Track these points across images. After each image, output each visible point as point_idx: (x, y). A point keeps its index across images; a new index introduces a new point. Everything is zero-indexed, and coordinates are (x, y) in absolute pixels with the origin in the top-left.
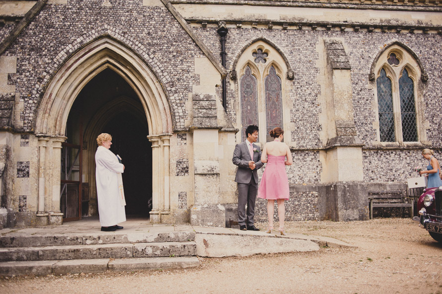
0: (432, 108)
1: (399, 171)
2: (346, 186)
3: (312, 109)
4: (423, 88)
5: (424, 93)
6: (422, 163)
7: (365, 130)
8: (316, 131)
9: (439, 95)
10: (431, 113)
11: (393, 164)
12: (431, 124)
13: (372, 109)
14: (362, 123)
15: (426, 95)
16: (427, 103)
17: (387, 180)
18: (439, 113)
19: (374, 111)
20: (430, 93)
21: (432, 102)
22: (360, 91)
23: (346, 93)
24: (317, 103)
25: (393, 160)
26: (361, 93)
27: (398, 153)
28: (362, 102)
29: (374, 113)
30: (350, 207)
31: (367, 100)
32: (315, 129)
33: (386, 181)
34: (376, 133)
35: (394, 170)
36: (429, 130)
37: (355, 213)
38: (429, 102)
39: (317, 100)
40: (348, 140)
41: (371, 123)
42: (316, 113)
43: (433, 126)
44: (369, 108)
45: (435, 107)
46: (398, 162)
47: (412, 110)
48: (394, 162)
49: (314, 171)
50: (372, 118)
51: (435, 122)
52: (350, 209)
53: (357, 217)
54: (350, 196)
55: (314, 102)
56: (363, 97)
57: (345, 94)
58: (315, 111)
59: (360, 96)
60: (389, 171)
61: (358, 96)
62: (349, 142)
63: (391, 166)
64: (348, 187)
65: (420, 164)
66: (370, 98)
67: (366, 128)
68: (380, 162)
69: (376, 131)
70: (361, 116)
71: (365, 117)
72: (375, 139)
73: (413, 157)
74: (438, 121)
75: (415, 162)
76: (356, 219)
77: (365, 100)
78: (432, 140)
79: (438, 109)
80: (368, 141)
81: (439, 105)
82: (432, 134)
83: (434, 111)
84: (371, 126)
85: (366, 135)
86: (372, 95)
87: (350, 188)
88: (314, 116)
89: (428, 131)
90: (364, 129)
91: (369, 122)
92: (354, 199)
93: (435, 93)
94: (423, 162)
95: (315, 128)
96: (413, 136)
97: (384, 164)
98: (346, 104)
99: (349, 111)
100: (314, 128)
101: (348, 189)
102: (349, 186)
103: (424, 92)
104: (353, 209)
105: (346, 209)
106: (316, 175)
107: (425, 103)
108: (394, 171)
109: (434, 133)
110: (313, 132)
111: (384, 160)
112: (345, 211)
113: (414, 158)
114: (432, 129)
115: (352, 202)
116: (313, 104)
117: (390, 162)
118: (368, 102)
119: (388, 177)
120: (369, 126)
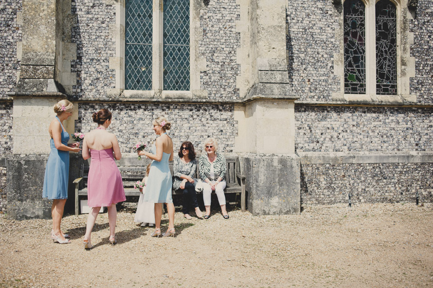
0: (212, 37)
1: (149, 137)
2: (23, 163)
3: (5, 35)
4: (201, 6)
5: (201, 15)
6: (189, 125)
7: (96, 70)
8: (10, 71)
9: (226, 18)
10: (211, 46)
11: (140, 126)
12: (209, 63)
13: (110, 37)
14: (92, 60)
15: (205, 17)
16: (204, 31)
17: (128, 150)
18: (223, 46)
19: (113, 40)
20: (210, 14)
21: (214, 29)
22: (93, 7)
23: (45, 7)
24: (15, 26)
25: (141, 119)
26: (93, 10)
27: (150, 107)
28: (95, 24)
29: (113, 43)
30: (27, 197)
31: (103, 23)
32: (9, 68)
33: (126, 151)
34: (113, 76)
35: (142, 134)
36: (205, 72)
37: (37, 207)
38: (208, 29)
39: (15, 20)
40: (35, 86)
41: (106, 60)
42: (12, 41)
43: (213, 66)
44: (104, 34)
45: (218, 37)
46: (148, 122)
47: (185, 41)
48: (141, 122)
49: (4, 133)
50: (110, 52)
51: (216, 60)
52: (28, 200)
53: (41, 213)
54: (28, 178)
55: (10, 23)
56: (96, 16)
57: (42, 9)
58: (10, 37)
59: (90, 16)
60: (132, 137)
61: (87, 16)
62: (35, 89)
63: (136, 128)
64: (25, 164)
65: (186, 125)
66: (108, 20)
67: (97, 67)
68: (118, 122)
69: (114, 73)
70: (91, 48)
71: (96, 50)
72: (113, 85)
73: (175, 115)
74: (221, 58)
75: (178, 122)
76: (37, 217)
77: (99, 22)
78: (210, 89)
79: (223, 41)
80: (99, 88)
81: (225, 33)
82: (210, 78)
83: (215, 43)
84: (107, 64)
85: (98, 79)
86: (112, 14)
87: (29, 166)
88: (8, 47)
89: (202, 74)
90: (94, 70)
91: (103, 58)
92: (35, 184)
93: (220, 15)
94: (191, 122)
95: (10, 65)
96: (182, 82)
97: (125, 125)
98: (44, 26)
99: (47, 38)
100: (7, 65)
101: (26, 167)
102: (28, 162)
103: (202, 11)
104: (33, 199)
105: (22, 200)
106: (8, 140)
107: (201, 30)
108: (140, 137)
109: (213, 78)
110: (7, 71)
111: (125, 119)
112: (18, 203)
113: (177, 116)
114: (211, 72)
115: (33, 188)
116: (8, 26)
117: (135, 122)
118: (104, 25)
119: (129, 146)
120: (103, 64)
